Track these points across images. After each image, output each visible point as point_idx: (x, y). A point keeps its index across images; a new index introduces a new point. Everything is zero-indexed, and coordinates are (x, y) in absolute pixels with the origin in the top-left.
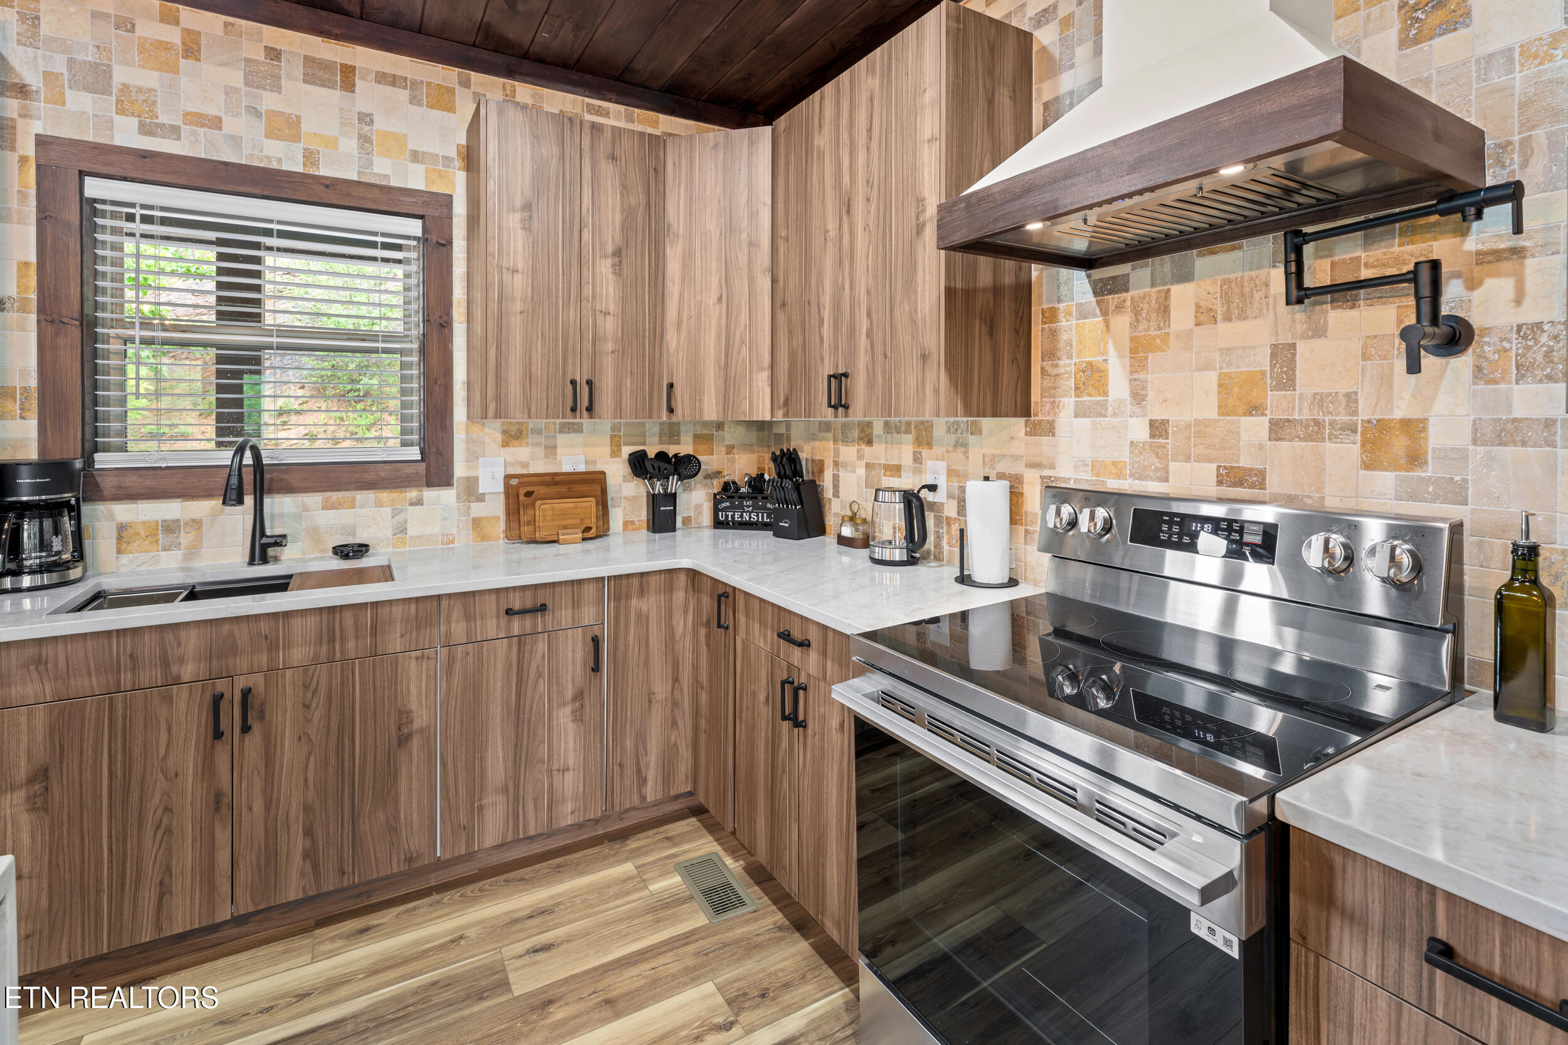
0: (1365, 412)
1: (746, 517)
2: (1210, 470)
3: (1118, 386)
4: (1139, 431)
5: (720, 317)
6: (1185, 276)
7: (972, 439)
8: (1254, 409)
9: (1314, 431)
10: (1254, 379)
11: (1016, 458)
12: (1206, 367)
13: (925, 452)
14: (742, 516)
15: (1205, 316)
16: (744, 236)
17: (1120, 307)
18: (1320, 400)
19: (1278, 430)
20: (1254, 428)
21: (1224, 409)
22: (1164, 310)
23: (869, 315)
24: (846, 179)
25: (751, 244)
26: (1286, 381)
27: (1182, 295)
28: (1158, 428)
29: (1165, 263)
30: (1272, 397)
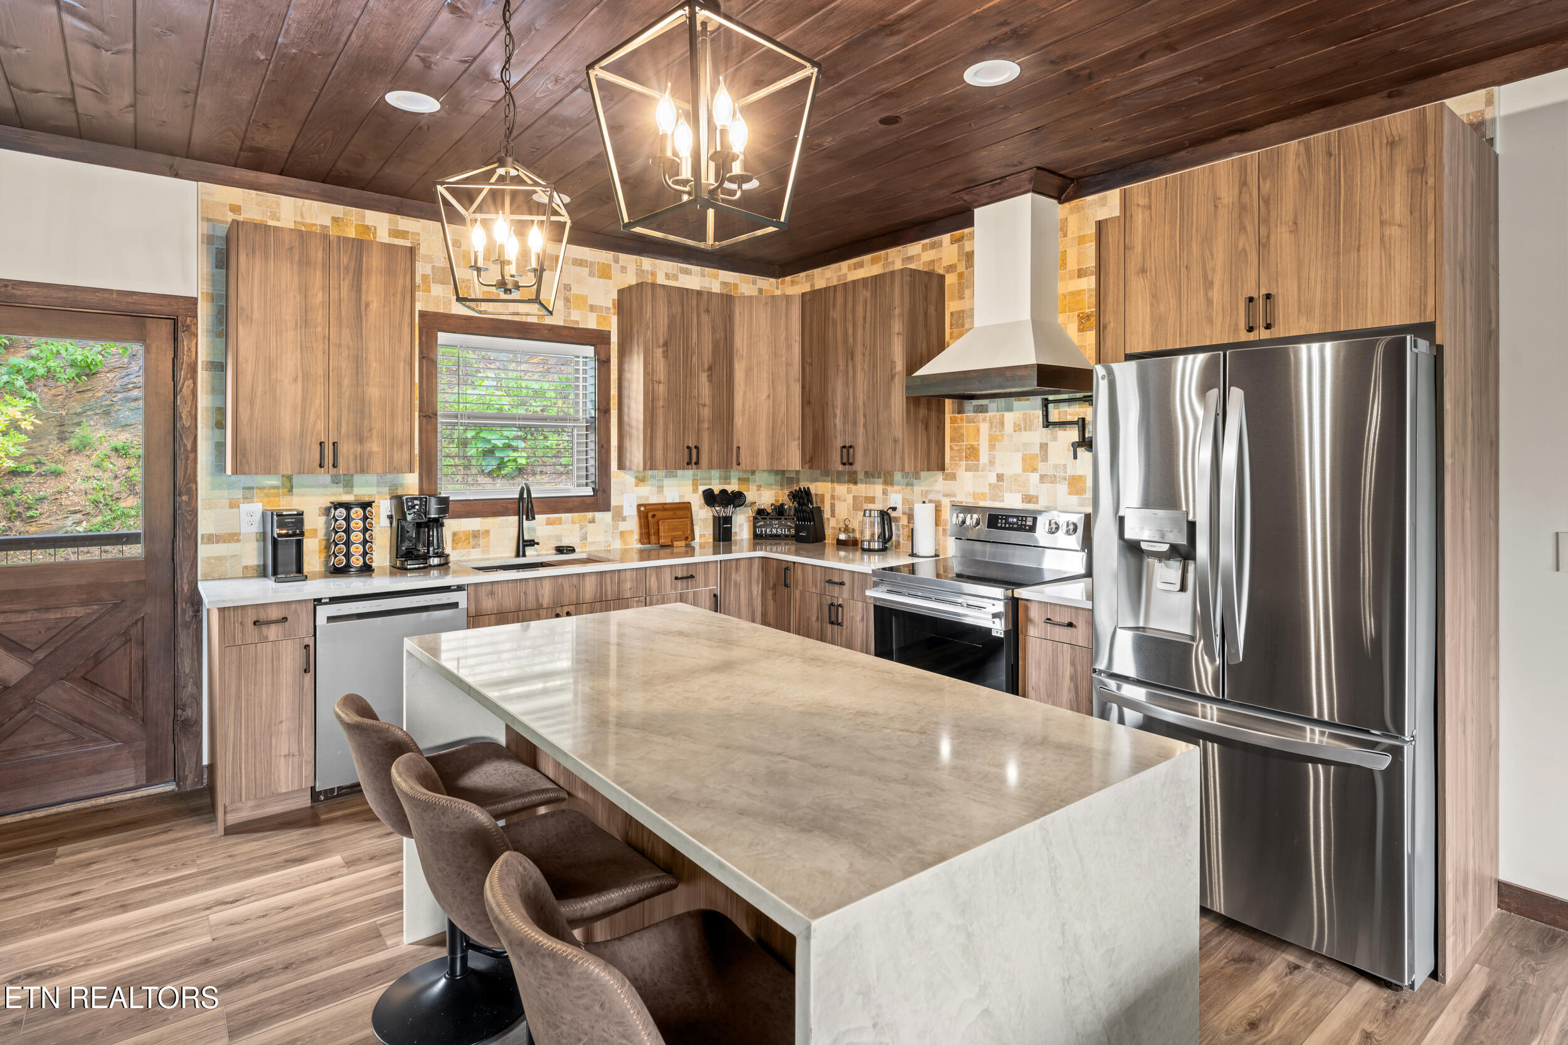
0: (1069, 473)
1: (774, 531)
2: (1019, 496)
3: (984, 457)
4: (992, 479)
5: (769, 406)
6: (1010, 409)
7: (915, 482)
8: (1034, 470)
9: (1053, 480)
10: (1033, 457)
11: (938, 492)
12: (1017, 451)
13: (889, 488)
14: (771, 531)
15: (1017, 428)
16: (784, 359)
17: (984, 420)
18: (1056, 466)
19: (1043, 478)
20: (1034, 477)
21: (1025, 470)
22: (1002, 423)
23: (865, 416)
24: (851, 340)
25: (787, 364)
26: (1045, 459)
27: (1009, 417)
28: (1000, 477)
29: (1002, 402)
30: (1041, 465)
